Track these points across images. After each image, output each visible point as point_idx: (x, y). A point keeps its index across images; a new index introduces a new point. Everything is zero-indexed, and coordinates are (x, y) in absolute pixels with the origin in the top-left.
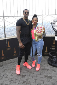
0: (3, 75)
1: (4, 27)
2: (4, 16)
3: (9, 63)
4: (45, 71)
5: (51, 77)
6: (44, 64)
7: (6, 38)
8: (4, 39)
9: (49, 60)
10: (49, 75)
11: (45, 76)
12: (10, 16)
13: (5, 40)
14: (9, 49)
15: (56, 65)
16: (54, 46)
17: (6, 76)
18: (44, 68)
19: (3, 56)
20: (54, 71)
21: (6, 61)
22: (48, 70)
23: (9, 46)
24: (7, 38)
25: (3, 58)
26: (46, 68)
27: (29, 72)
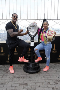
4: (21, 79)
5: (26, 84)
6: (19, 72)
9: (25, 67)
10: (25, 82)
11: (20, 85)
15: (32, 71)
16: (29, 53)
18: (19, 76)
20: (30, 77)
22: (24, 77)
26: (22, 76)
27: (3, 83)
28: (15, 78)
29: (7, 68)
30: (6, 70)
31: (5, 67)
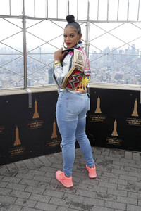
0: (25, 202)
1: (25, 54)
2: (24, 18)
3: (39, 168)
7: (29, 91)
8: (23, 92)
12: (43, 19)
13: (27, 95)
14: (35, 125)
17: (32, 205)
19: (19, 146)
21: (27, 161)
23: (36, 115)
24: (30, 88)
25: (17, 152)
27: (101, 196)
28: (134, 189)
29: (107, 158)
30: (106, 161)
31: (103, 153)
